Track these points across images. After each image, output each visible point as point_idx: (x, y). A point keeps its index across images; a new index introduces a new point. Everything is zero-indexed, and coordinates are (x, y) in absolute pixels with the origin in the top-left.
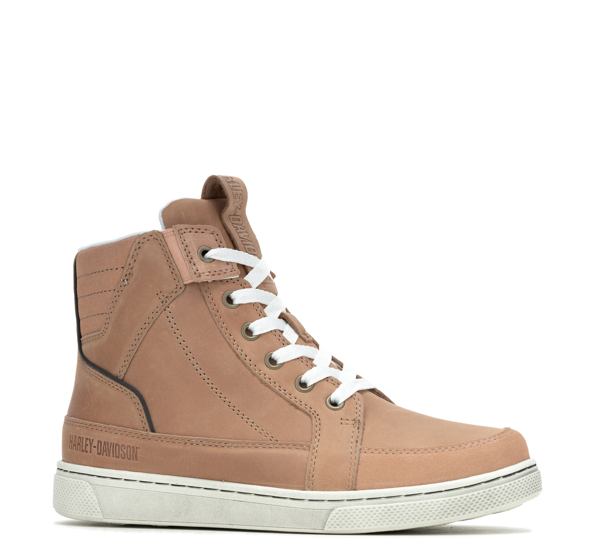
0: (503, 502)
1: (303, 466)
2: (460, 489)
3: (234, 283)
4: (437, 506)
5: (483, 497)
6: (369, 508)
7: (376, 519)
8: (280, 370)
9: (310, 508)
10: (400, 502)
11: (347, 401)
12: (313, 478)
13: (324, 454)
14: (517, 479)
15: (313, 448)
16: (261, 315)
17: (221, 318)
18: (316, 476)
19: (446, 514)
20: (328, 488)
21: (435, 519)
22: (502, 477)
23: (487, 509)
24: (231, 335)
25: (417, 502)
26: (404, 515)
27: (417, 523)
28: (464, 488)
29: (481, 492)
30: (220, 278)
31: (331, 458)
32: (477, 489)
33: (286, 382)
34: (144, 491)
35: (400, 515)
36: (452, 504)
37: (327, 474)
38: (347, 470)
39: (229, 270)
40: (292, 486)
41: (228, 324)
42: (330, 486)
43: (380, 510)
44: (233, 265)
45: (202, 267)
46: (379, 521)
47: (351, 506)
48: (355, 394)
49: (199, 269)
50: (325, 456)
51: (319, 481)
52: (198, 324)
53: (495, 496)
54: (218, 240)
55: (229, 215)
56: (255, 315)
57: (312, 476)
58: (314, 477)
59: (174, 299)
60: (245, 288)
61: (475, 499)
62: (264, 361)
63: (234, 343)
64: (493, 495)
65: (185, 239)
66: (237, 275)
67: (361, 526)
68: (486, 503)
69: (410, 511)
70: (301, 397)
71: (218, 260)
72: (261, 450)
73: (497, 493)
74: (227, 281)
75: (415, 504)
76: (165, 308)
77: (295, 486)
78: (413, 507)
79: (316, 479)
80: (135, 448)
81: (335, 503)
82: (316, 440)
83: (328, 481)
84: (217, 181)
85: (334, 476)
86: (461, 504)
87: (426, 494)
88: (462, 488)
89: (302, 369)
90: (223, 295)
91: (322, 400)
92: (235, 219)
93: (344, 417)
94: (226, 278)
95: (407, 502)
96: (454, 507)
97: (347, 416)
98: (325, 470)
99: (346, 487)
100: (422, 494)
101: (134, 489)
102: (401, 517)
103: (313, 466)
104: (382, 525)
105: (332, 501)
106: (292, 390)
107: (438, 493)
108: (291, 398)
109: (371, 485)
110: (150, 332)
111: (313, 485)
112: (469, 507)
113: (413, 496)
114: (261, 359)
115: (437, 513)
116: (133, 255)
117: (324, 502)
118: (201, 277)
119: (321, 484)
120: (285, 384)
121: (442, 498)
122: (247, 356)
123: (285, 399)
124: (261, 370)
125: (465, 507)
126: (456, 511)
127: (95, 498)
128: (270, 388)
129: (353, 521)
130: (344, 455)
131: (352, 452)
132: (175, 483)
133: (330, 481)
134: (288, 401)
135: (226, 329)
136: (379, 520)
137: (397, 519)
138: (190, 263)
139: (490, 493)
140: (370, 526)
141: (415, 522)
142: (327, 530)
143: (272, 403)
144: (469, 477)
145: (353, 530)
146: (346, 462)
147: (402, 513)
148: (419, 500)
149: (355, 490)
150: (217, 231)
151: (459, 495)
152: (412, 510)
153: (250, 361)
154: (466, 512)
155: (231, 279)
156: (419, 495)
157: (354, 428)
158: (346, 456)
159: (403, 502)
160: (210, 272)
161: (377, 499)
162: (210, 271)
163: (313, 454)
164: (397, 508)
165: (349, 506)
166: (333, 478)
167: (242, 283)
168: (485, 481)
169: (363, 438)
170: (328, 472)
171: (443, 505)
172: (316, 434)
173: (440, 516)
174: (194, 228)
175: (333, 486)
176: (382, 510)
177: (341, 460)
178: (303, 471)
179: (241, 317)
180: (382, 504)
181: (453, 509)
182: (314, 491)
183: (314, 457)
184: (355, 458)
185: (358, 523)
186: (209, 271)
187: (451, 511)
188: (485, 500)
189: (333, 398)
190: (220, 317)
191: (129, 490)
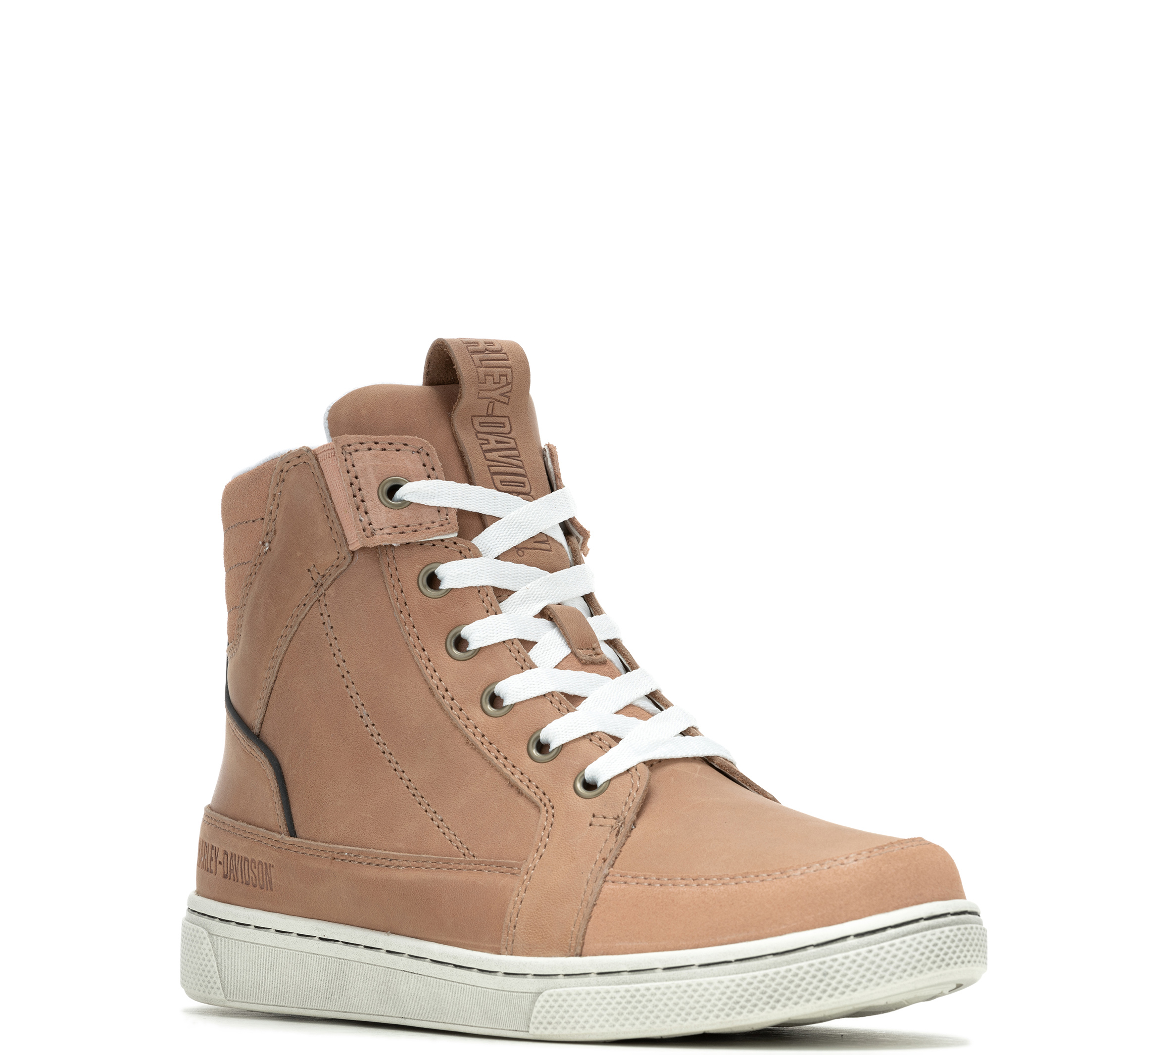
0: (853, 986)
1: (503, 906)
2: (764, 958)
3: (446, 547)
4: (719, 991)
5: (810, 975)
6: (598, 993)
7: (612, 1015)
8: (505, 718)
9: (505, 989)
10: (654, 981)
11: (614, 780)
12: (514, 931)
13: (539, 884)
14: (887, 941)
15: (526, 872)
16: (490, 610)
17: (411, 615)
18: (519, 926)
19: (738, 1007)
20: (536, 950)
21: (717, 1017)
22: (852, 937)
23: (819, 998)
24: (425, 649)
25: (683, 983)
26: (661, 1006)
27: (685, 1024)
28: (772, 956)
29: (805, 964)
30: (415, 538)
31: (550, 892)
32: (798, 959)
33: (511, 742)
34: (280, 949)
35: (653, 1007)
36: (748, 987)
37: (538, 922)
38: (573, 916)
39: (437, 523)
40: (482, 945)
41: (422, 629)
42: (539, 947)
43: (618, 996)
44: (449, 514)
45: (381, 517)
46: (618, 1018)
47: (570, 987)
48: (635, 768)
49: (373, 522)
50: (541, 888)
51: (524, 935)
52: (368, 628)
53: (835, 975)
54: (427, 465)
55: (472, 416)
56: (477, 611)
57: (513, 926)
58: (516, 928)
59: (335, 579)
60: (466, 558)
61: (793, 978)
62: (479, 700)
63: (427, 665)
64: (831, 972)
65: (355, 464)
66: (453, 533)
67: (587, 1026)
68: (817, 988)
69: (670, 999)
70: (532, 771)
71: (417, 504)
72: (444, 876)
73: (839, 968)
74: (434, 545)
75: (679, 987)
76: (320, 597)
77: (487, 945)
78: (675, 993)
79: (520, 932)
80: (268, 866)
81: (544, 981)
82: (535, 856)
83: (538, 937)
84: (445, 349)
85: (549, 927)
86: (765, 989)
87: (701, 966)
88: (768, 957)
89: (546, 717)
90: (420, 572)
91: (568, 778)
92: (491, 423)
93: (598, 812)
94: (429, 538)
95: (666, 981)
96: (752, 995)
97: (605, 810)
98: (536, 914)
99: (566, 949)
100: (694, 967)
101: (266, 945)
102: (656, 1010)
103: (519, 906)
104: (623, 1025)
105: (540, 977)
106: (518, 758)
107: (723, 964)
108: (514, 773)
109: (608, 946)
110: (293, 642)
111: (513, 943)
112: (782, 995)
113: (677, 969)
114: (473, 696)
115: (720, 1004)
116: (275, 495)
117: (526, 978)
118: (375, 536)
119: (527, 942)
120: (507, 747)
121: (729, 974)
122: (448, 690)
123: (502, 775)
124: (469, 718)
125: (773, 994)
126: (757, 1002)
127: (213, 961)
128: (480, 752)
129: (573, 1017)
130: (573, 886)
131: (590, 880)
132: (323, 935)
133: (541, 937)
134: (507, 780)
135: (418, 637)
136: (617, 1016)
137: (648, 1014)
138: (358, 509)
139: (824, 967)
140: (602, 1026)
141: (682, 1022)
142: (533, 1033)
143: (478, 783)
144: (785, 934)
145: (576, 1034)
146: (574, 901)
147: (656, 1003)
148: (687, 979)
149: (580, 955)
150: (426, 447)
151: (761, 970)
152: (675, 997)
153: (453, 699)
154: (776, 1004)
155: (442, 540)
156: (689, 967)
157: (610, 833)
158: (576, 888)
159: (659, 981)
160: (395, 527)
161: (615, 974)
162: (396, 524)
163: (523, 883)
164: (648, 993)
165: (566, 987)
166: (547, 931)
167: (463, 547)
168: (814, 943)
169: (619, 854)
170: (540, 920)
171: (731, 989)
172: (540, 844)
173: (727, 1010)
174: (378, 441)
175: (544, 947)
176: (621, 997)
177: (566, 896)
178: (501, 916)
179: (448, 615)
180: (621, 984)
181: (750, 998)
182: (515, 955)
183: (524, 889)
184: (591, 893)
185: (582, 1021)
186: (393, 525)
187: (748, 1001)
188: (815, 981)
189: (588, 775)
190: (409, 615)
191: (259, 946)
